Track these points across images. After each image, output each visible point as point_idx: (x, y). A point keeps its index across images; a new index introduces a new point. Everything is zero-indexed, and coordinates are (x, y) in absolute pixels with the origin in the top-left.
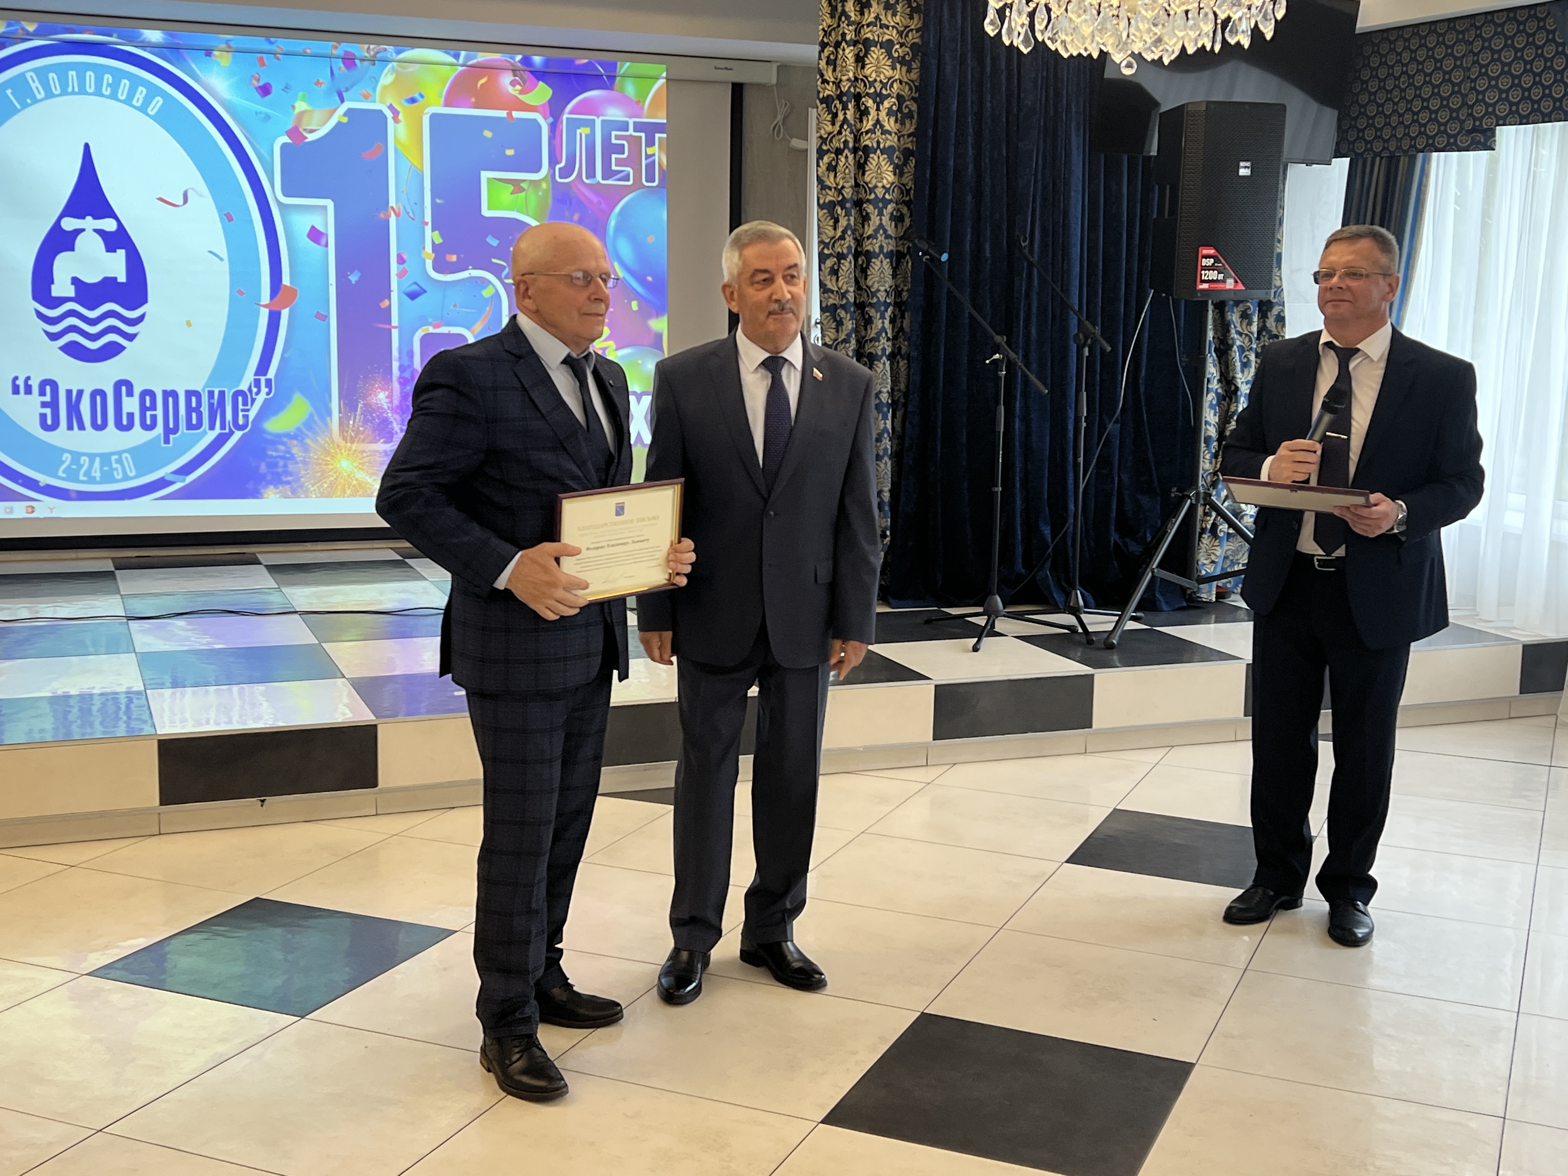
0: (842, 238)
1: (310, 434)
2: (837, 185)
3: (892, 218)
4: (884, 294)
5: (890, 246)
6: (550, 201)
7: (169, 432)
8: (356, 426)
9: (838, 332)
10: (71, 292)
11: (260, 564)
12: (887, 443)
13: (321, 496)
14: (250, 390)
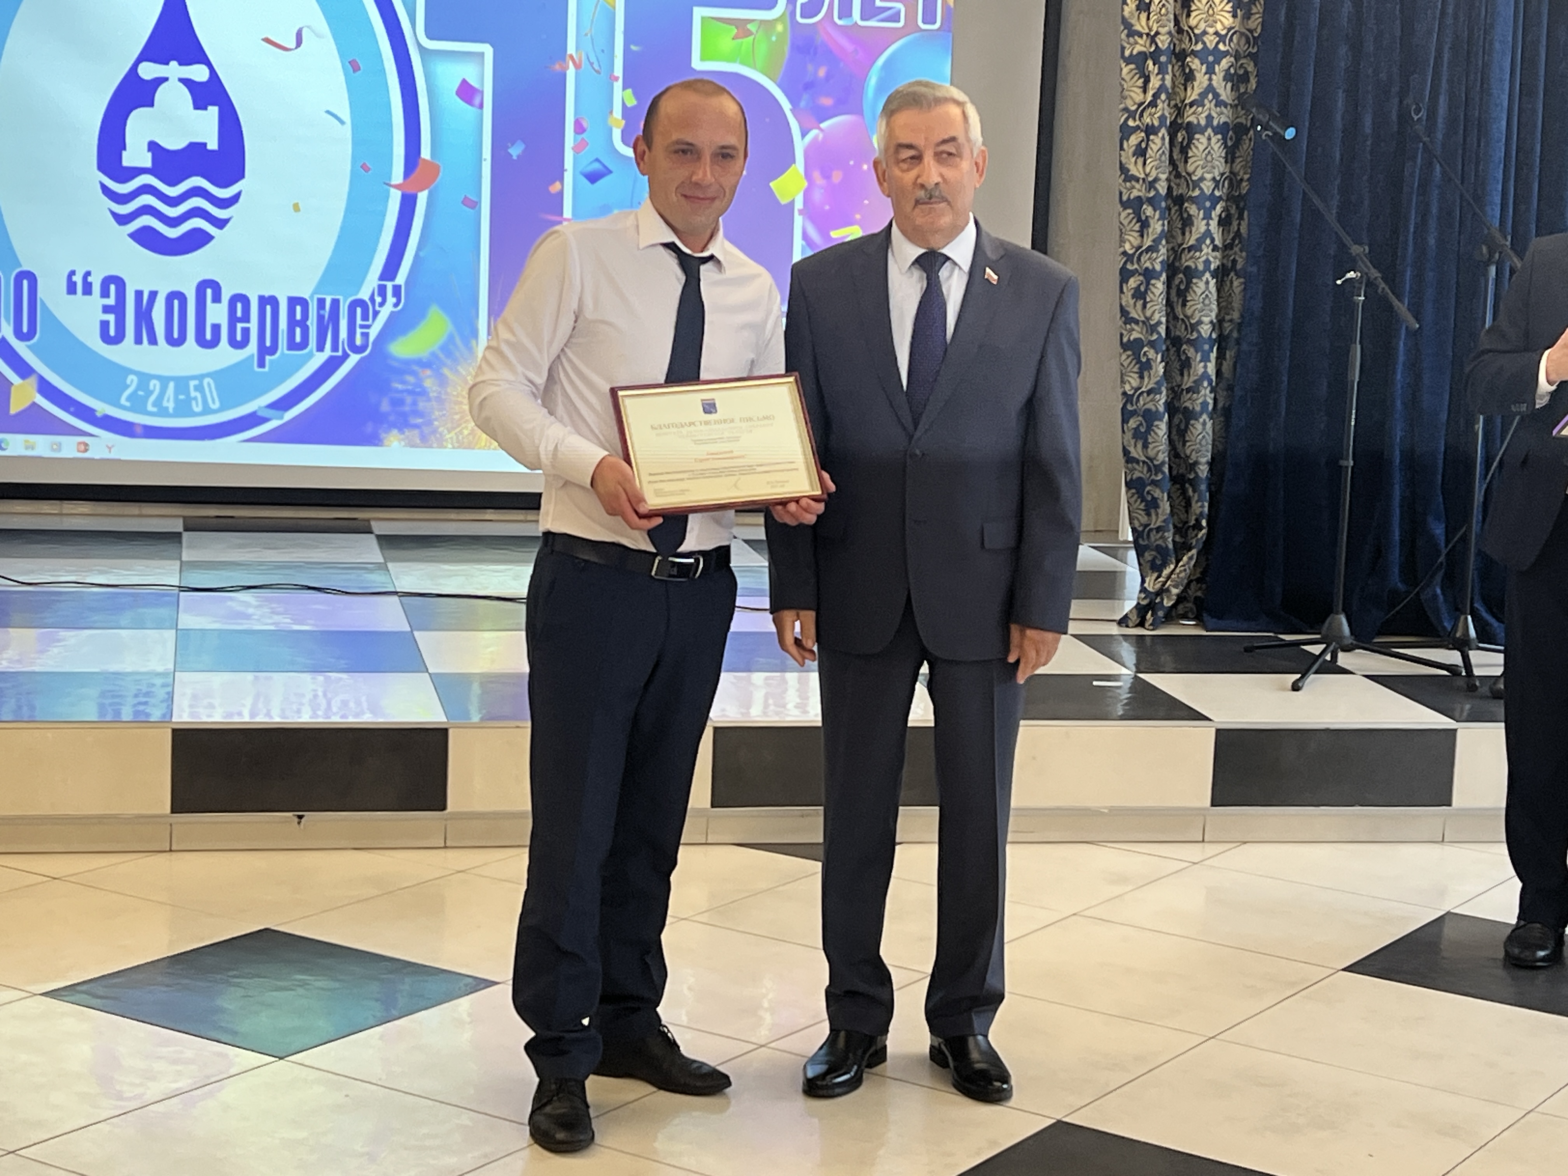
0: (1153, 104)
1: (449, 362)
2: (1150, 30)
3: (1228, 77)
4: (1211, 185)
5: (1222, 117)
6: (786, 48)
7: (264, 351)
9: (1142, 236)
10: (146, 161)
11: (371, 532)
12: (1206, 395)
13: (459, 447)
14: (372, 299)
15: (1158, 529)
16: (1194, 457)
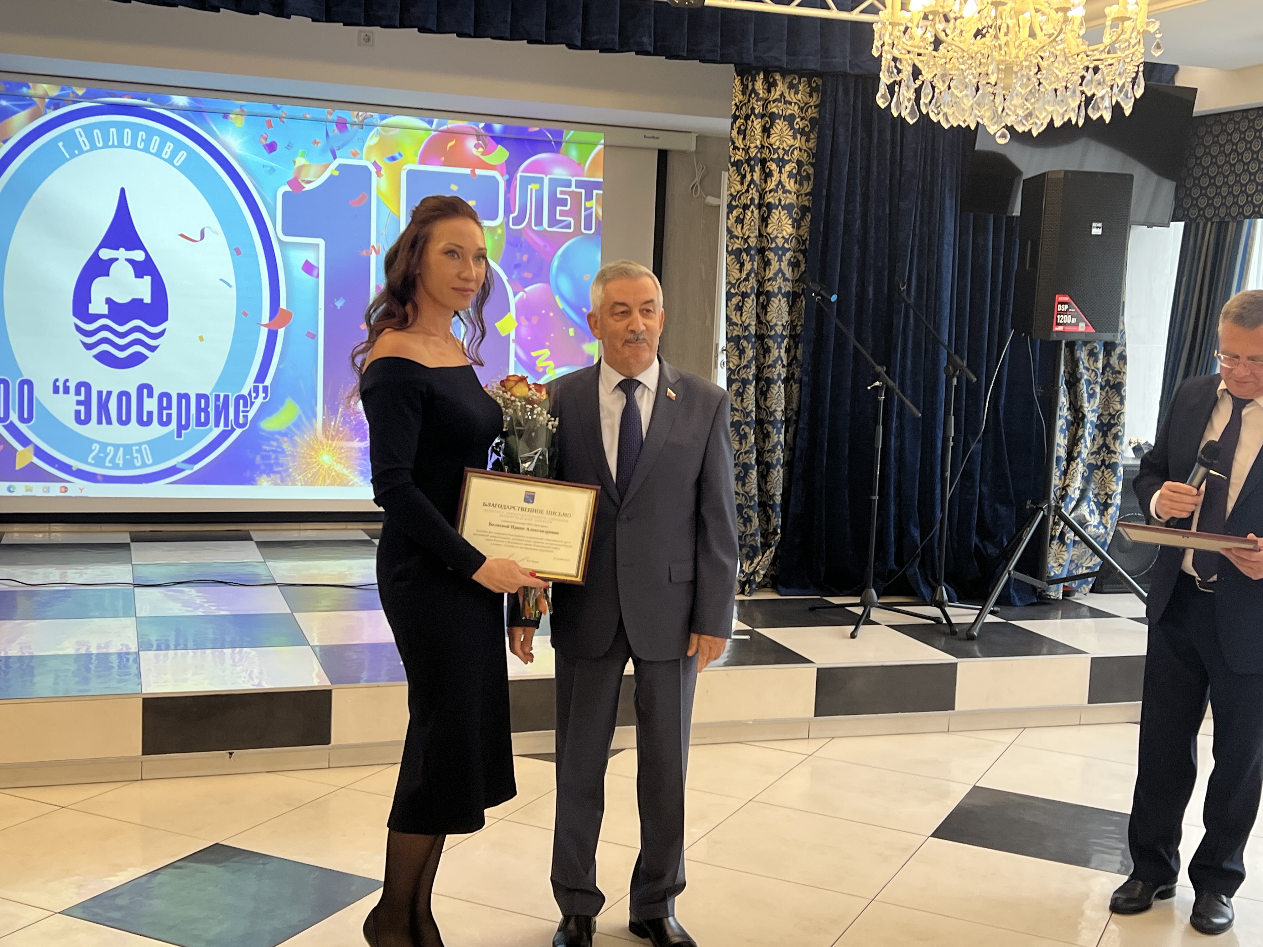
0: (747, 279)
1: (298, 433)
2: (744, 235)
3: (790, 264)
4: (781, 328)
5: (787, 287)
6: (504, 244)
7: (181, 428)
8: (336, 426)
9: (740, 359)
10: (105, 310)
11: (251, 539)
12: (780, 454)
13: (305, 485)
14: (250, 394)
15: (752, 535)
16: (772, 491)
